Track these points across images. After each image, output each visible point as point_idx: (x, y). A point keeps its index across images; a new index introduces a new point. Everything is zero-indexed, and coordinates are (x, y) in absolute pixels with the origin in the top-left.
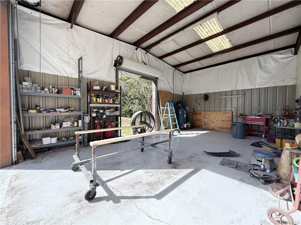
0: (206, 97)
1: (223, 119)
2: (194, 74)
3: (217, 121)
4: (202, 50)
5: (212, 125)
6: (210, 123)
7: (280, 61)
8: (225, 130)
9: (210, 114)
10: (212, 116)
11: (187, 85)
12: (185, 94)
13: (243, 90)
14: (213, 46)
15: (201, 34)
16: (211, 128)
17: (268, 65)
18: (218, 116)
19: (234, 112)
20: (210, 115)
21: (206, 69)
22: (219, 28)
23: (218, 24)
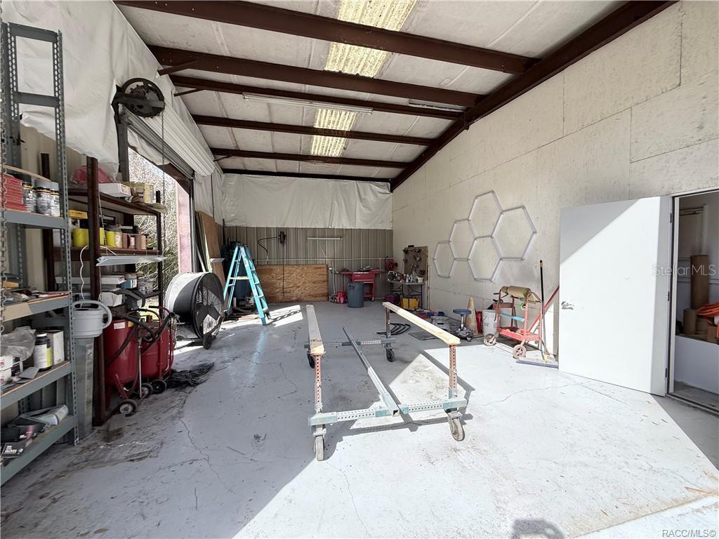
0: (283, 235)
1: (315, 279)
2: (250, 180)
3: (305, 283)
4: (301, 142)
5: (296, 292)
6: (292, 289)
7: (379, 195)
8: (318, 298)
9: (290, 271)
10: (294, 275)
11: (232, 203)
12: (228, 224)
13: (340, 229)
14: (317, 145)
15: (320, 120)
16: (294, 299)
17: (368, 198)
18: (306, 274)
19: (330, 265)
20: (290, 273)
21: (277, 177)
22: (348, 126)
23: (352, 120)
